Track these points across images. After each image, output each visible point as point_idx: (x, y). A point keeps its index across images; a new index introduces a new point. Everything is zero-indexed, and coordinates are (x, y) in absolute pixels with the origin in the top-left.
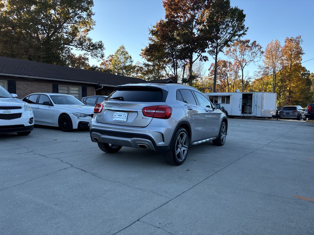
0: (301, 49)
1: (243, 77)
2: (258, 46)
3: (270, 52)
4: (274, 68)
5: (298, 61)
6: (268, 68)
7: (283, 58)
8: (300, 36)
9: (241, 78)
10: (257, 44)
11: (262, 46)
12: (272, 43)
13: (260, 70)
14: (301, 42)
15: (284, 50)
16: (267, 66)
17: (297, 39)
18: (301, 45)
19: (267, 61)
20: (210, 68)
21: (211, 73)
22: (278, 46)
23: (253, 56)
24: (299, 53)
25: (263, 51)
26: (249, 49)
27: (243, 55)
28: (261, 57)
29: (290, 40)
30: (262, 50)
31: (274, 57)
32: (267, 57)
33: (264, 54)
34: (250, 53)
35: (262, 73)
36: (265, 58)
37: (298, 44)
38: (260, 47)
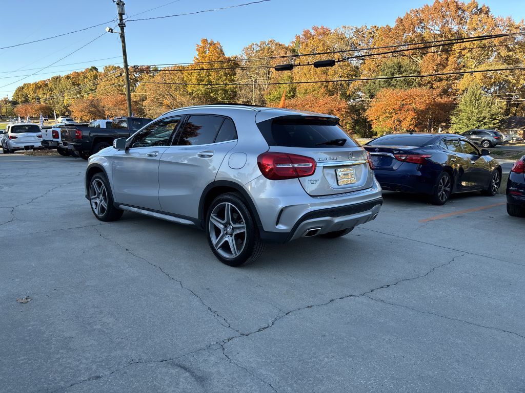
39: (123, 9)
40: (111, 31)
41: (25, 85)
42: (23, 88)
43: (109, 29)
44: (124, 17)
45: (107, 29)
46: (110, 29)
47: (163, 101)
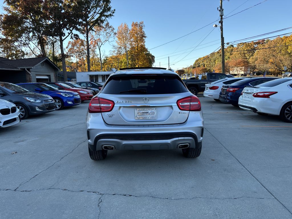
0: (144, 33)
1: (100, 56)
2: (110, 27)
3: (120, 33)
4: (125, 48)
5: (142, 43)
6: (120, 48)
7: (132, 40)
8: (143, 22)
9: (99, 56)
10: (110, 26)
11: (114, 28)
12: (121, 26)
13: (114, 49)
14: (143, 27)
15: (132, 33)
16: (120, 46)
17: (141, 25)
18: (143, 30)
19: (119, 42)
20: (68, 46)
21: (69, 51)
22: (126, 29)
23: (108, 37)
24: (143, 36)
25: (116, 33)
26: (103, 29)
27: (99, 35)
28: (114, 37)
29: (136, 24)
30: (114, 31)
31: (124, 38)
32: (119, 38)
33: (117, 35)
34: (105, 33)
35: (116, 52)
36: (118, 39)
37: (141, 29)
38: (113, 28)
39: (222, 13)
40: (216, 26)
41: (199, 58)
42: (198, 60)
43: (214, 25)
44: (223, 17)
45: (214, 26)
46: (216, 25)
47: (269, 60)
